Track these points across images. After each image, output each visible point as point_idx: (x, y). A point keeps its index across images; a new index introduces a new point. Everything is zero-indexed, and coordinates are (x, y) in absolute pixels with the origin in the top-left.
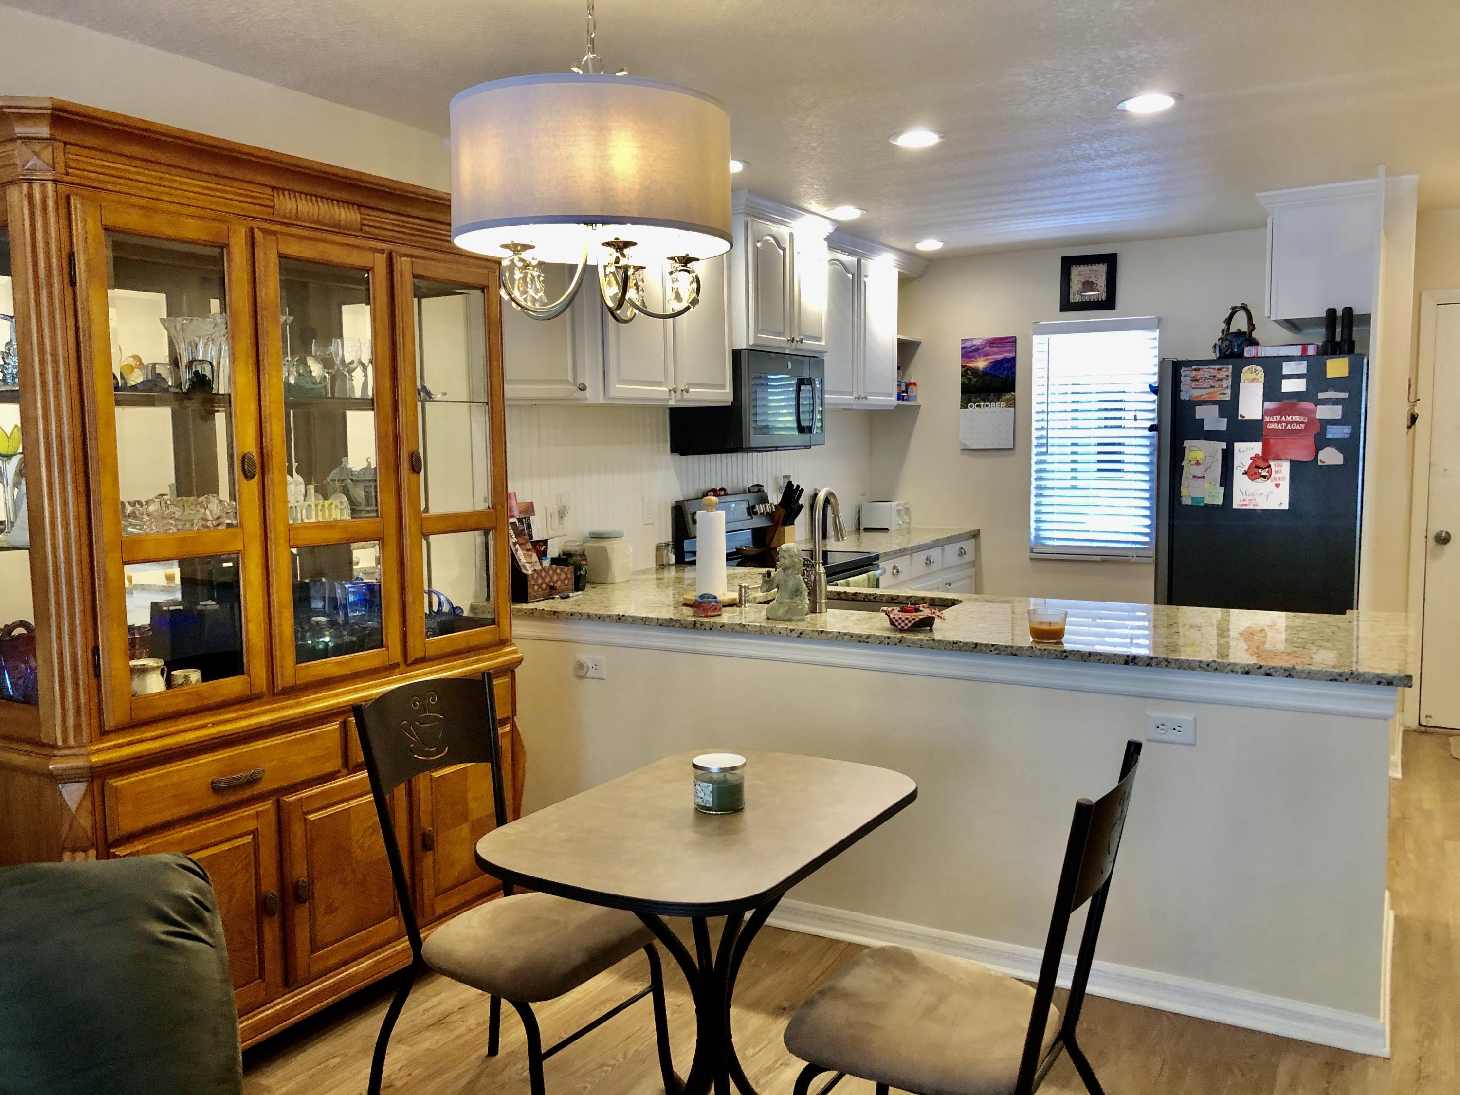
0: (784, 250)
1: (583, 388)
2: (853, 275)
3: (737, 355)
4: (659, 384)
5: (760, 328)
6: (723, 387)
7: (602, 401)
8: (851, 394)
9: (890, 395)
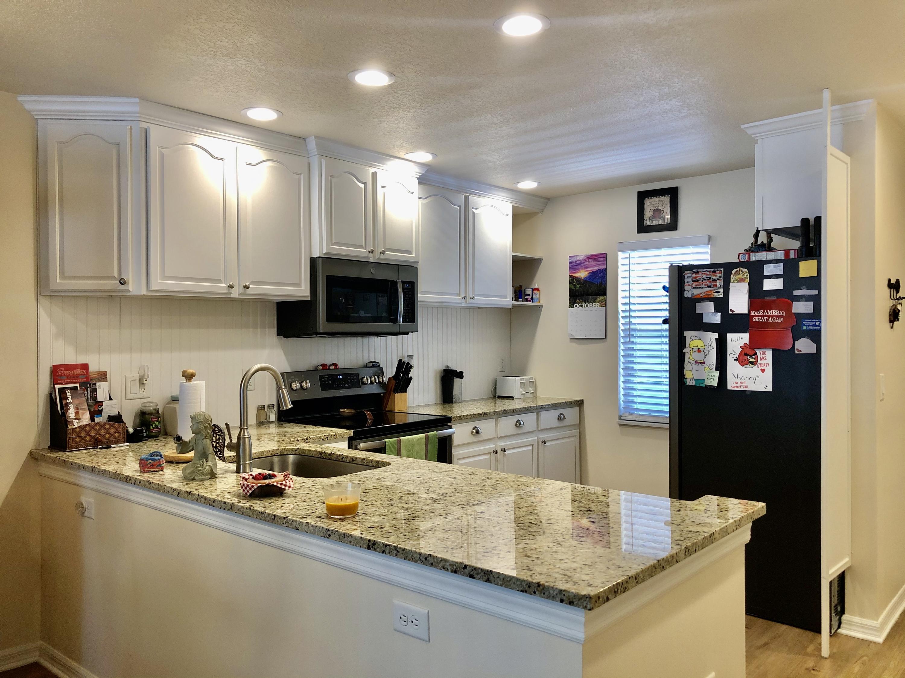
0: (365, 184)
1: (122, 282)
2: (460, 207)
3: (313, 262)
4: (219, 281)
5: (334, 241)
6: (299, 285)
7: (144, 292)
8: (458, 295)
9: (505, 297)
